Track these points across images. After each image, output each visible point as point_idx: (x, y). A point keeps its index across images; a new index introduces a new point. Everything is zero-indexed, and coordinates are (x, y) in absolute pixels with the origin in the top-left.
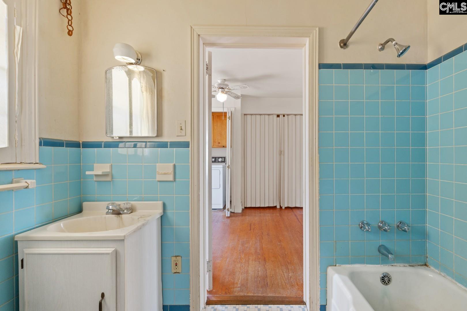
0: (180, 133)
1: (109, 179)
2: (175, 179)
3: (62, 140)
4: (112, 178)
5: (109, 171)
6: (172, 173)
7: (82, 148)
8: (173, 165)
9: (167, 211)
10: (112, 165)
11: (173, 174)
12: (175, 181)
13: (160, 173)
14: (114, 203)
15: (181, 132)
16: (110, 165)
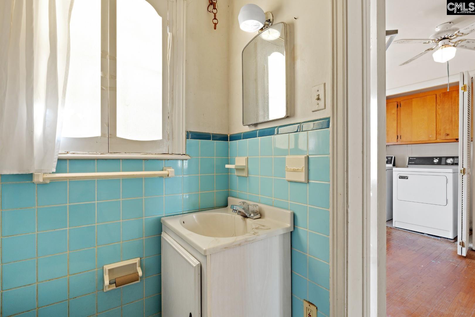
0: (317, 106)
1: (244, 174)
2: (308, 180)
3: (209, 133)
4: (248, 174)
5: (245, 165)
6: (304, 169)
7: (230, 141)
8: (305, 157)
9: (298, 227)
10: (248, 158)
11: (305, 171)
12: (308, 182)
13: (289, 170)
14: (245, 202)
15: (318, 104)
16: (246, 159)
